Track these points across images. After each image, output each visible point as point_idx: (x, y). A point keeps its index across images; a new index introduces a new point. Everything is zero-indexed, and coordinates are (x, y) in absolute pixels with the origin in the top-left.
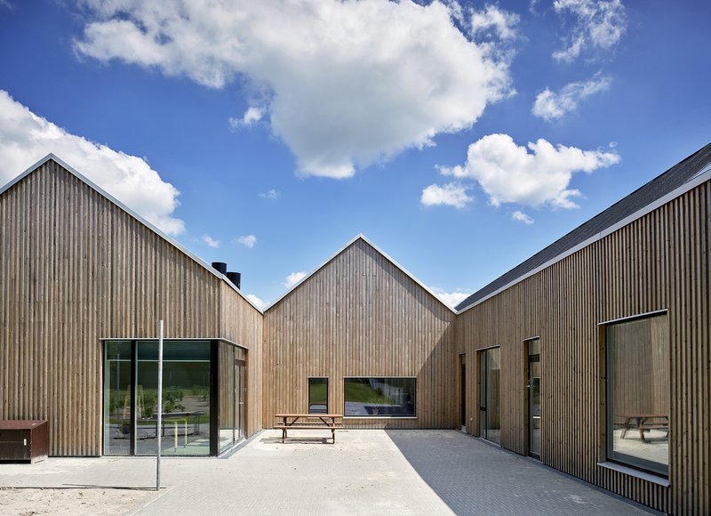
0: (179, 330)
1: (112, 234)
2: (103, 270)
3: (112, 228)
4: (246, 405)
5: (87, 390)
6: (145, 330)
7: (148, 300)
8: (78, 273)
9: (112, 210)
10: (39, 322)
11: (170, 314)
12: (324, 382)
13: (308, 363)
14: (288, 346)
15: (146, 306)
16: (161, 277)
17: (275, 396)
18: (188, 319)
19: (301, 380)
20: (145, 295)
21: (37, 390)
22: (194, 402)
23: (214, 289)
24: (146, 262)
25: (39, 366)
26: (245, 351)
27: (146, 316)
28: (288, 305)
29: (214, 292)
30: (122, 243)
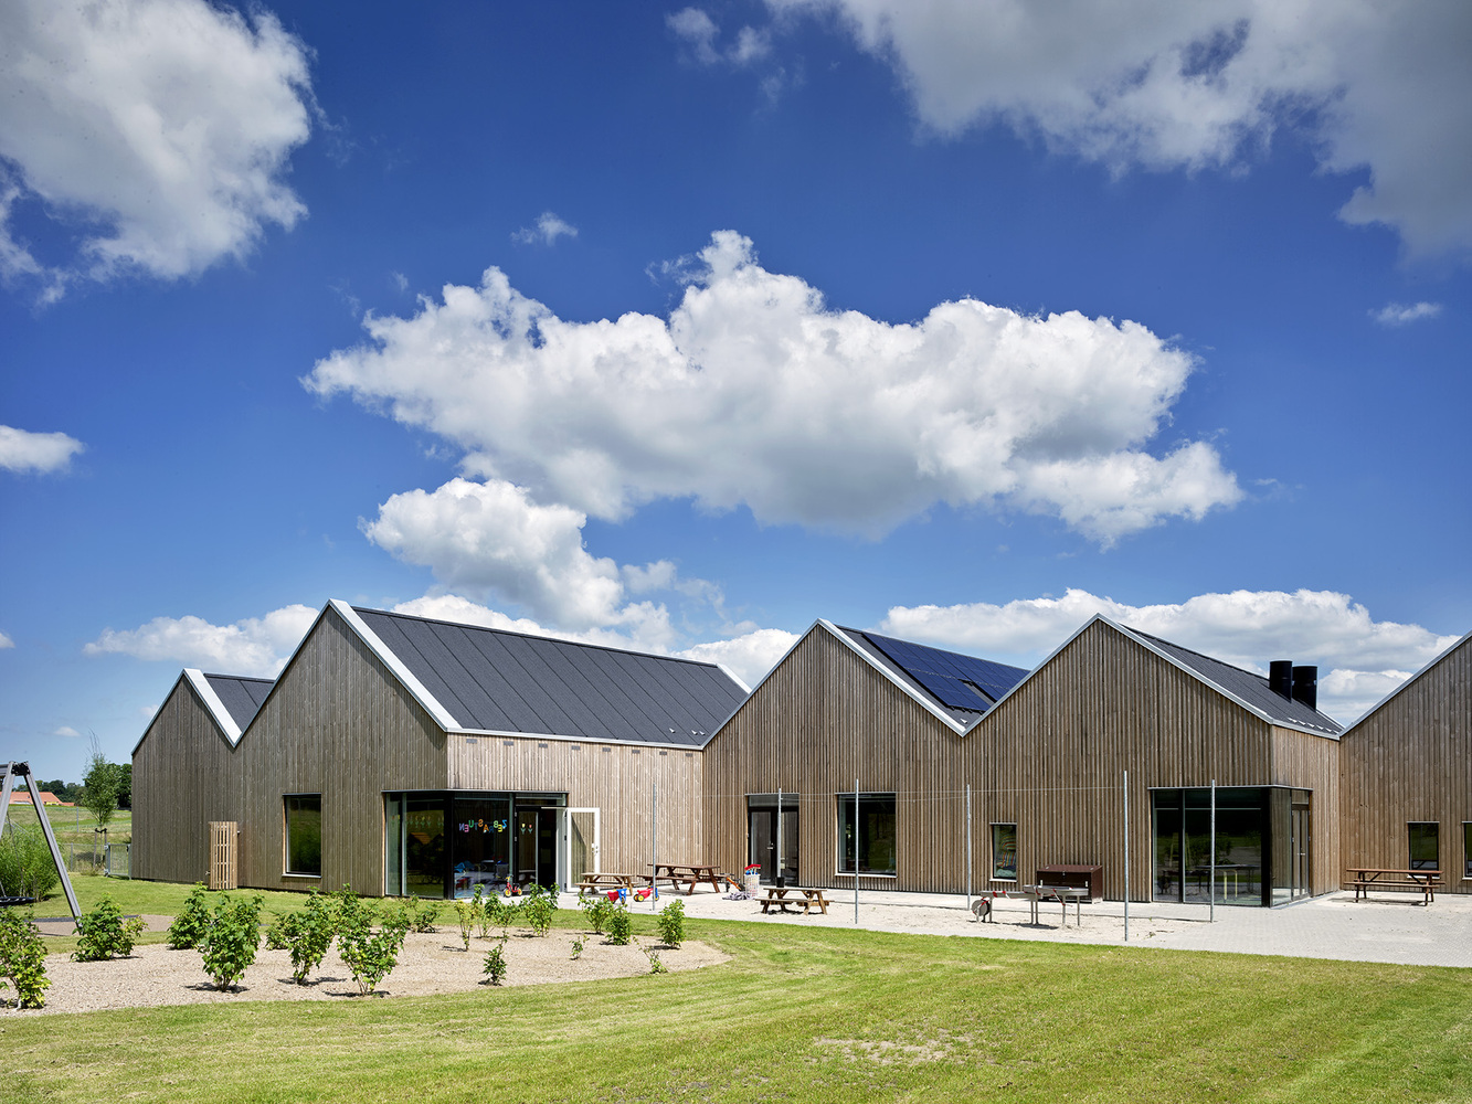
0: (1228, 778)
1: (1158, 686)
2: (1150, 722)
3: (1158, 679)
4: (1310, 856)
5: (1137, 838)
6: (1193, 779)
7: (1196, 749)
8: (1126, 726)
9: (1157, 662)
10: (1091, 774)
11: (1218, 762)
12: (1433, 830)
13: (1407, 803)
14: (1377, 780)
15: (1192, 755)
16: (1207, 725)
17: (1358, 847)
18: (1236, 766)
19: (1397, 827)
20: (1192, 744)
21: (1091, 838)
22: (1246, 856)
23: (1264, 735)
24: (1192, 711)
25: (1091, 815)
26: (1309, 793)
27: (1193, 765)
28: (1376, 726)
29: (1264, 738)
30: (1168, 693)
